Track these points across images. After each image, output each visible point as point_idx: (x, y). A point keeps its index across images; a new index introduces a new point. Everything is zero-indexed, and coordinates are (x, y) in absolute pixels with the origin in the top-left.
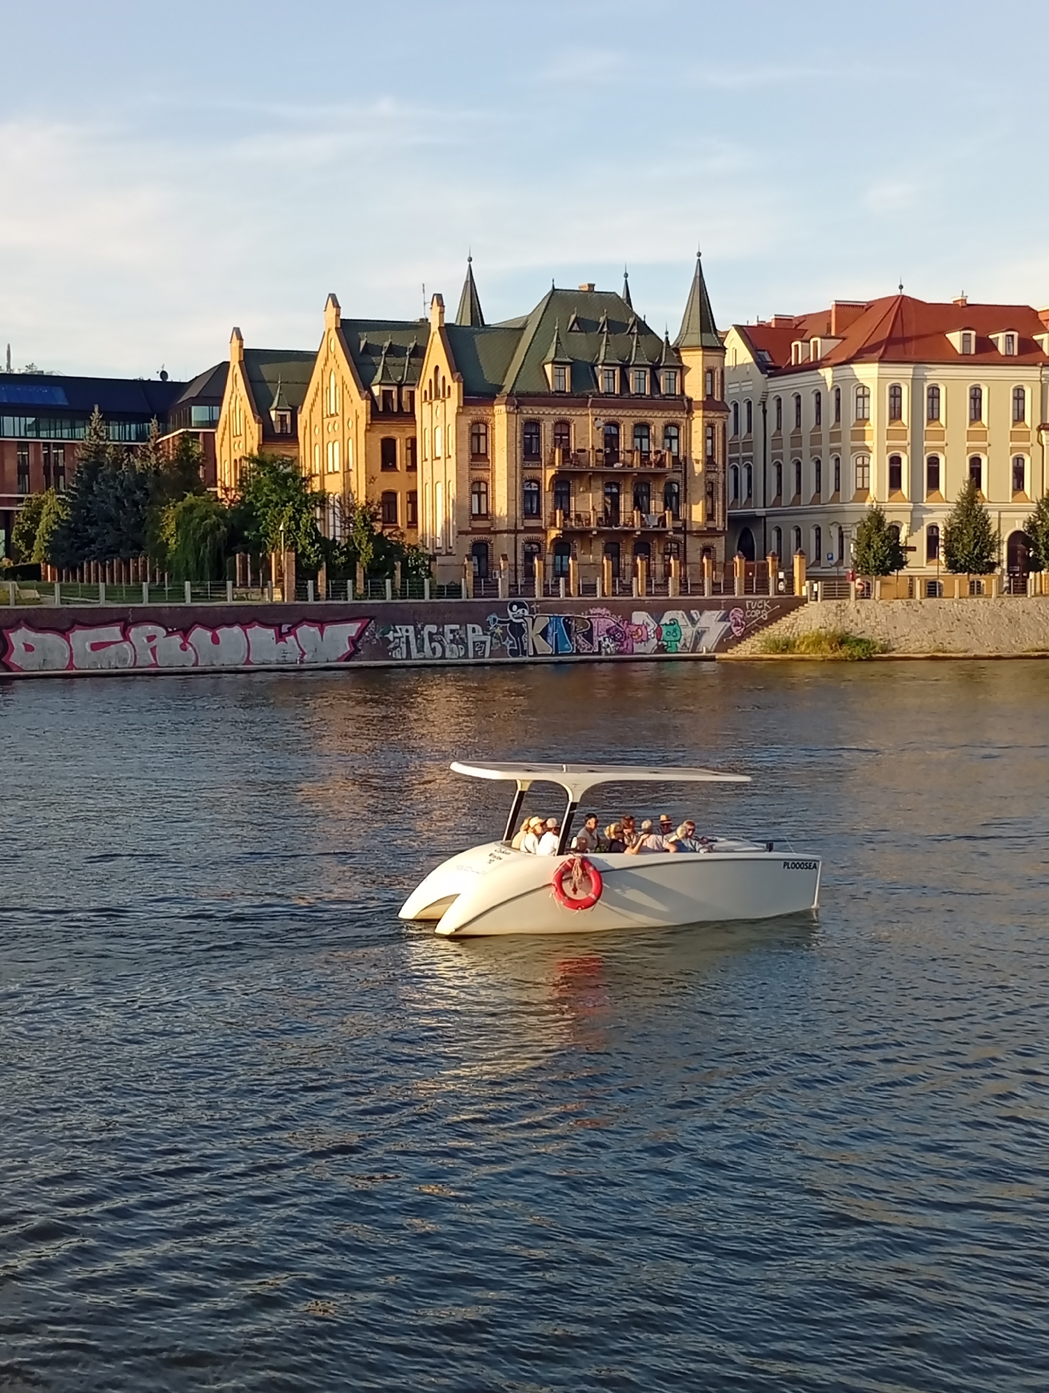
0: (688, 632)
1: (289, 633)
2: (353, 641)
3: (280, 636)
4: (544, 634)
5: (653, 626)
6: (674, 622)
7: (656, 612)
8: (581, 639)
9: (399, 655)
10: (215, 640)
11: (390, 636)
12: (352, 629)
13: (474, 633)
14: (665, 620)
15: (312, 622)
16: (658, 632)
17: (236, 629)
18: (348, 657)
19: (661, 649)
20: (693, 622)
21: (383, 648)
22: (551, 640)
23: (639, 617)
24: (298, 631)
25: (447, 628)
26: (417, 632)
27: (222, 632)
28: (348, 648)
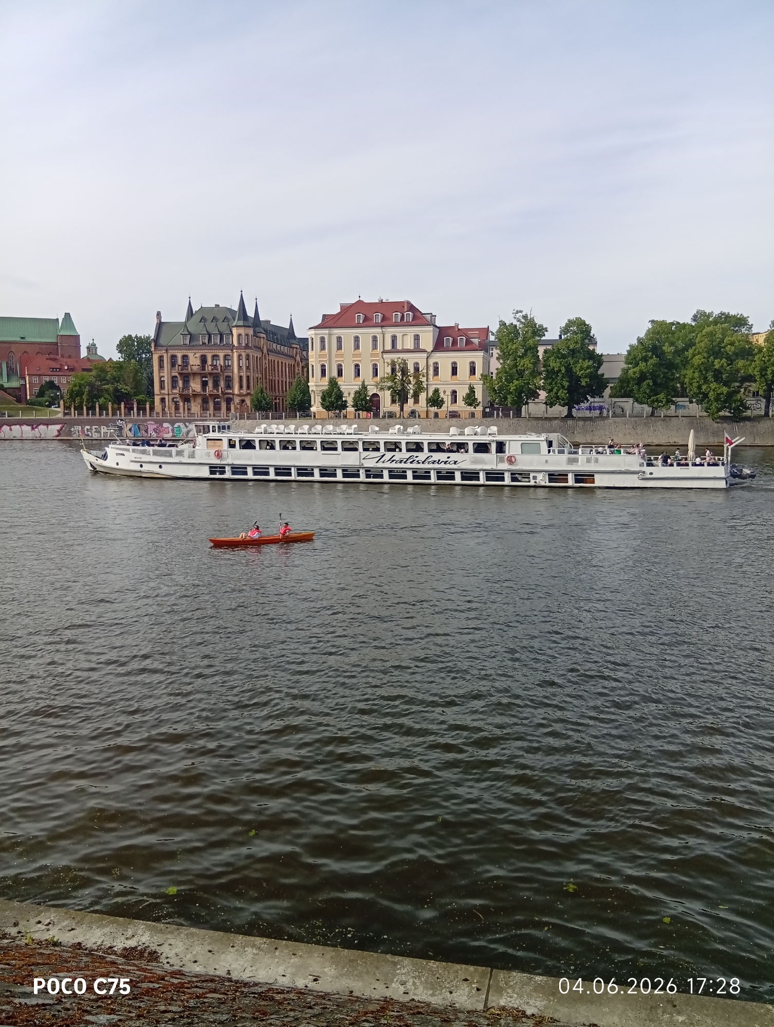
0: (184, 430)
1: (36, 427)
2: (59, 431)
3: (33, 429)
4: (130, 430)
5: (171, 428)
6: (179, 427)
7: (172, 423)
8: (144, 432)
9: (75, 437)
10: (11, 430)
11: (72, 429)
12: (58, 427)
13: (104, 429)
14: (176, 425)
15: (44, 424)
16: (173, 430)
17: (18, 426)
18: (57, 436)
19: (174, 436)
20: (187, 427)
21: (70, 433)
22: (133, 432)
23: (165, 425)
24: (39, 427)
25: (94, 427)
26: (82, 428)
27: (13, 427)
28: (56, 433)
